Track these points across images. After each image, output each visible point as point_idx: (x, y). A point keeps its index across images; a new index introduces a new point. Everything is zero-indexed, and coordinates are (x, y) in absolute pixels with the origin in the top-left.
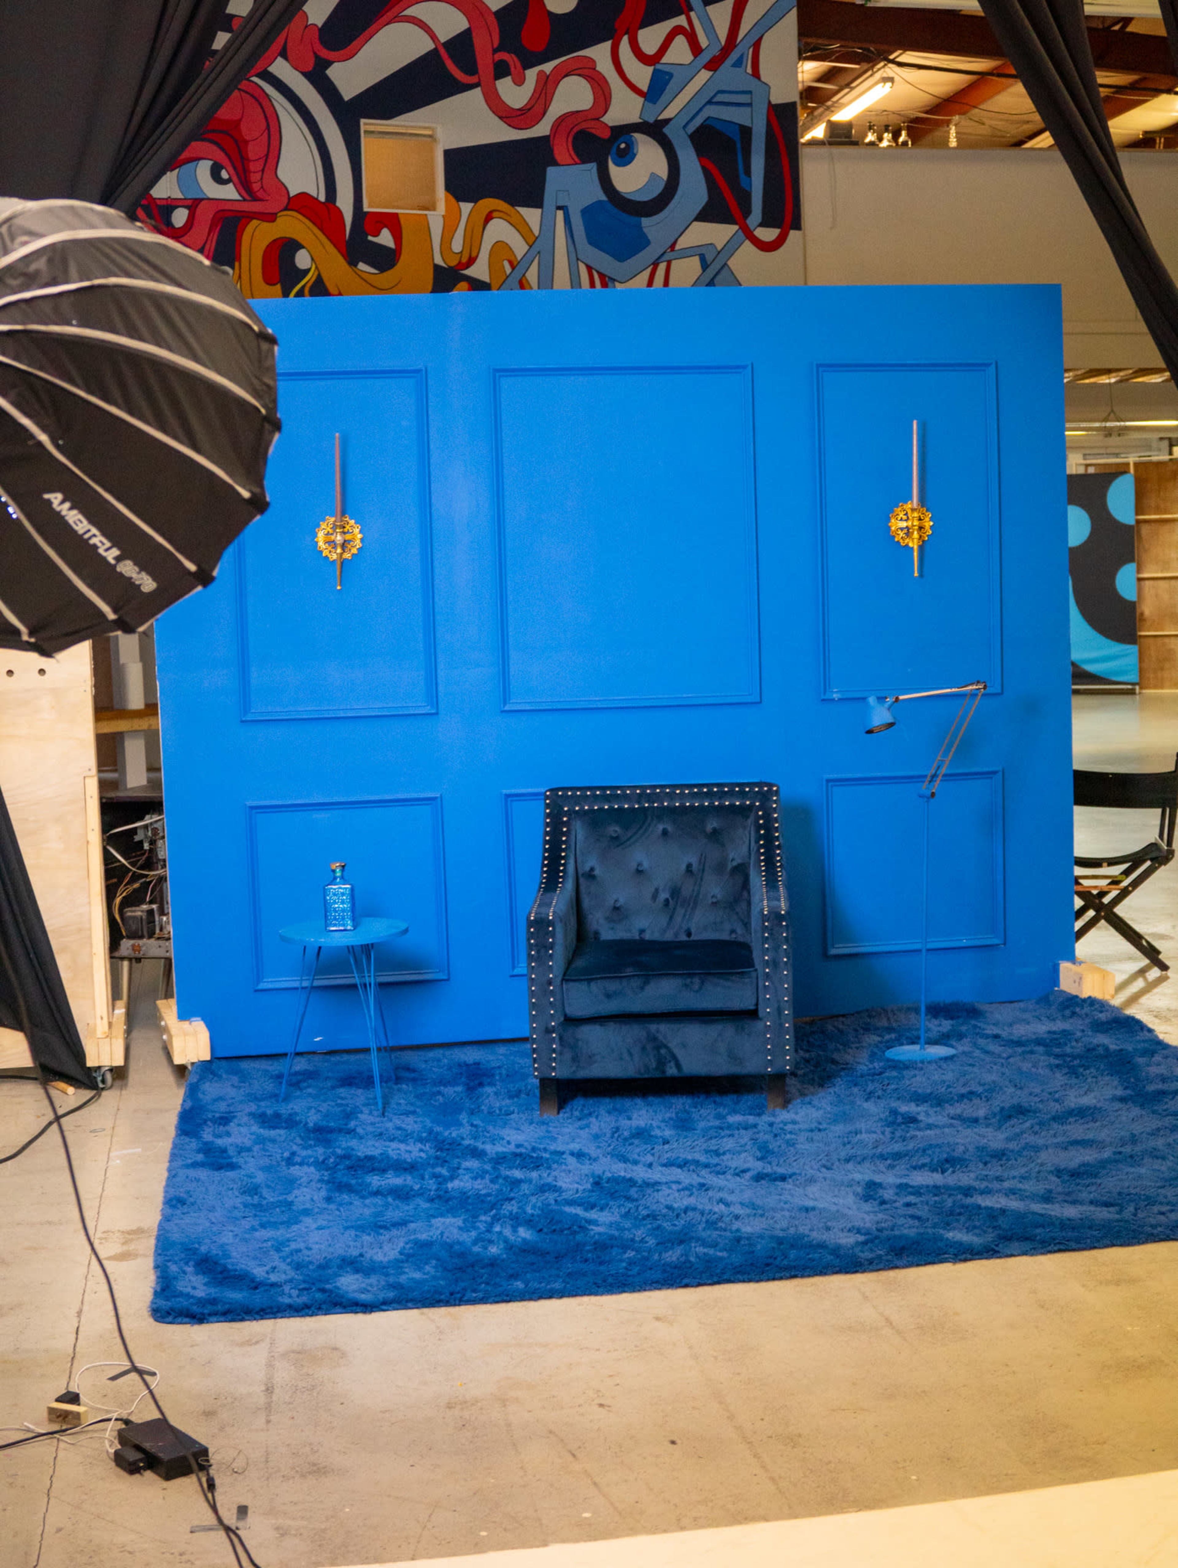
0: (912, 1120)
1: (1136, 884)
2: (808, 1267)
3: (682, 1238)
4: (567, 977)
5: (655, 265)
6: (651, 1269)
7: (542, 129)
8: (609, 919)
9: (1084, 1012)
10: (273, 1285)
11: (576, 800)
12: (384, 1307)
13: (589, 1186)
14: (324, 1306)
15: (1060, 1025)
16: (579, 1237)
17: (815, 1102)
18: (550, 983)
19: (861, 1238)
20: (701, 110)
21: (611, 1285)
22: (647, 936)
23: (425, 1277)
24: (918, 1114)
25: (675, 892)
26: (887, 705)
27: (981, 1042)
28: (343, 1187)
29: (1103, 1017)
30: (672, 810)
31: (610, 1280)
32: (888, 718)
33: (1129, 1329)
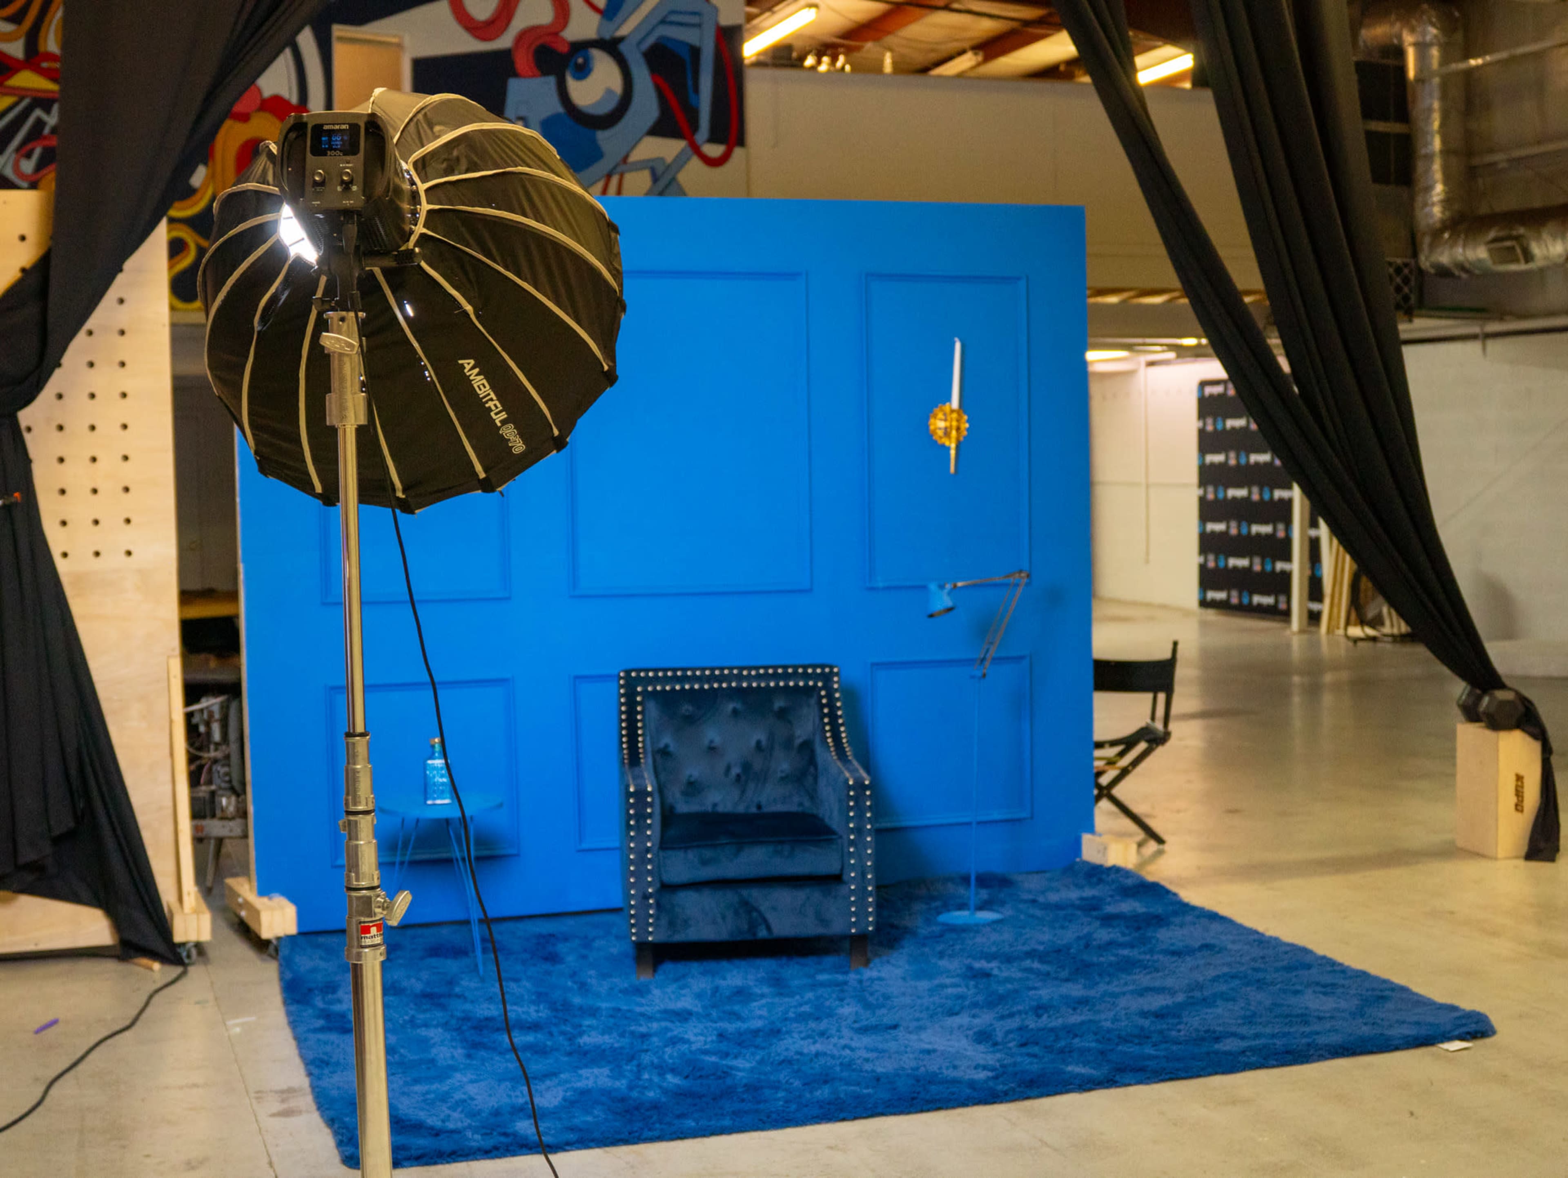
0: (987, 975)
1: (1135, 763)
2: (950, 1100)
3: (826, 1079)
4: (665, 845)
5: (609, 176)
6: (807, 1106)
7: (505, 41)
8: (685, 794)
9: (1110, 879)
10: (452, 1132)
11: (648, 681)
12: (567, 1148)
13: (714, 1038)
14: (511, 1148)
15: (1088, 892)
16: (729, 1081)
17: (893, 961)
18: (648, 850)
19: (990, 1074)
20: (653, 29)
21: (776, 1121)
22: (720, 809)
23: (596, 1120)
24: (992, 969)
25: (746, 767)
26: (946, 591)
27: (1021, 906)
28: (476, 1046)
29: (1129, 882)
30: (739, 690)
31: (774, 1116)
32: (947, 602)
33: (1260, 1139)
